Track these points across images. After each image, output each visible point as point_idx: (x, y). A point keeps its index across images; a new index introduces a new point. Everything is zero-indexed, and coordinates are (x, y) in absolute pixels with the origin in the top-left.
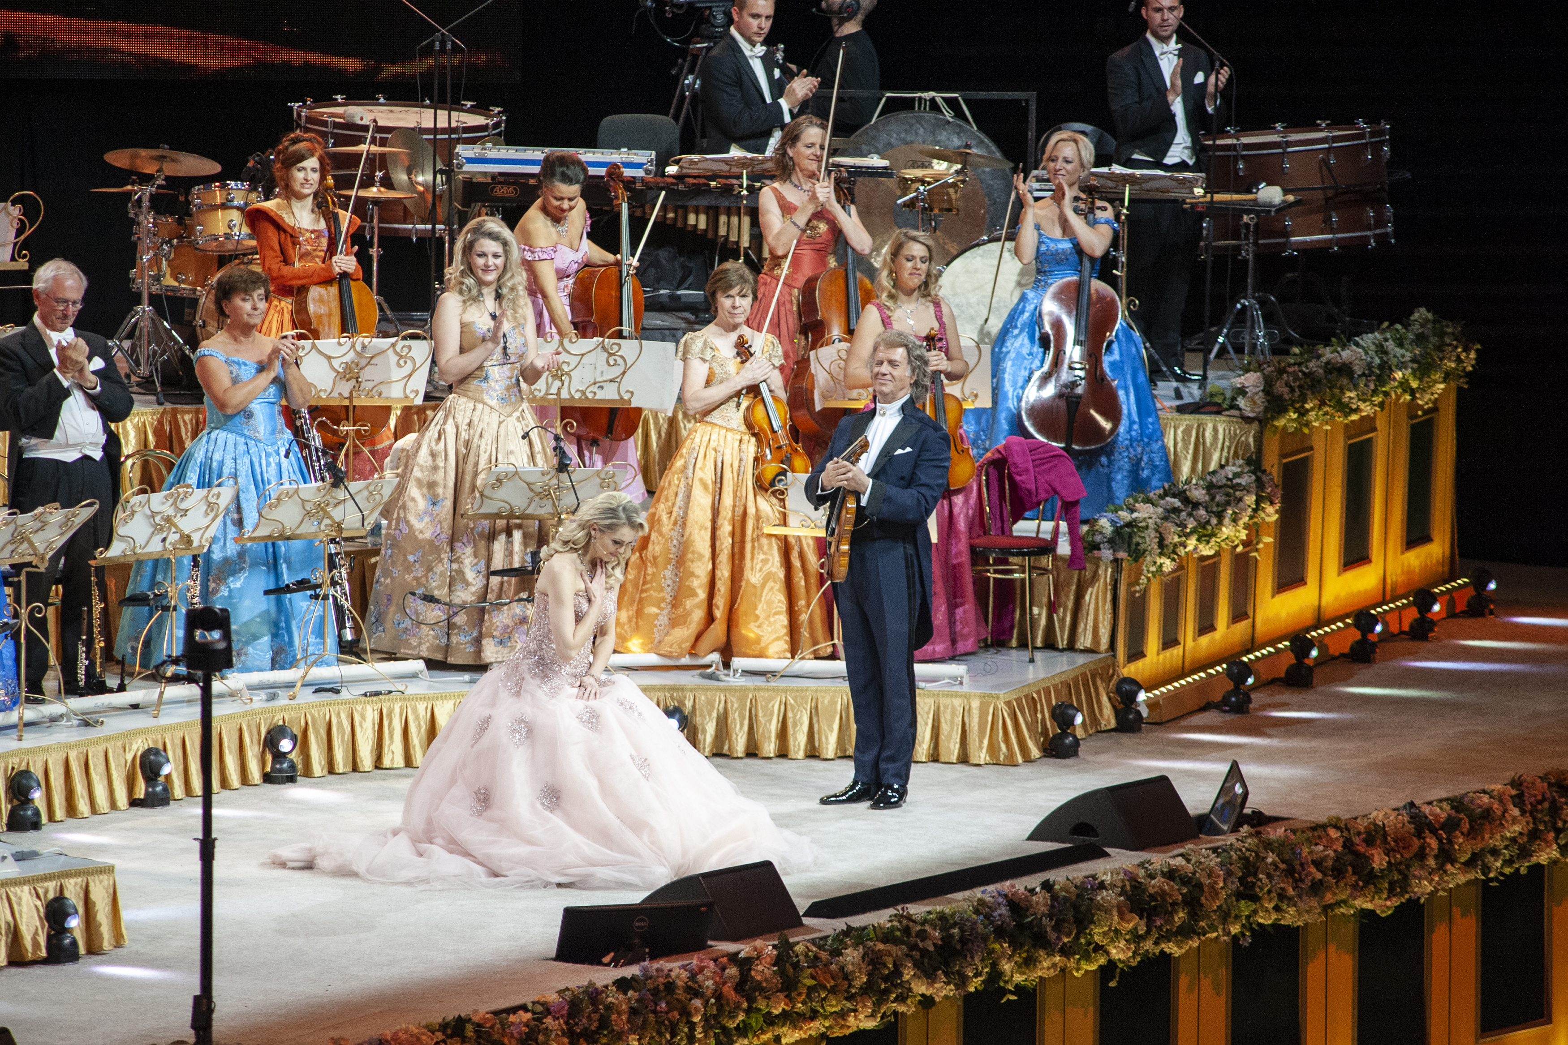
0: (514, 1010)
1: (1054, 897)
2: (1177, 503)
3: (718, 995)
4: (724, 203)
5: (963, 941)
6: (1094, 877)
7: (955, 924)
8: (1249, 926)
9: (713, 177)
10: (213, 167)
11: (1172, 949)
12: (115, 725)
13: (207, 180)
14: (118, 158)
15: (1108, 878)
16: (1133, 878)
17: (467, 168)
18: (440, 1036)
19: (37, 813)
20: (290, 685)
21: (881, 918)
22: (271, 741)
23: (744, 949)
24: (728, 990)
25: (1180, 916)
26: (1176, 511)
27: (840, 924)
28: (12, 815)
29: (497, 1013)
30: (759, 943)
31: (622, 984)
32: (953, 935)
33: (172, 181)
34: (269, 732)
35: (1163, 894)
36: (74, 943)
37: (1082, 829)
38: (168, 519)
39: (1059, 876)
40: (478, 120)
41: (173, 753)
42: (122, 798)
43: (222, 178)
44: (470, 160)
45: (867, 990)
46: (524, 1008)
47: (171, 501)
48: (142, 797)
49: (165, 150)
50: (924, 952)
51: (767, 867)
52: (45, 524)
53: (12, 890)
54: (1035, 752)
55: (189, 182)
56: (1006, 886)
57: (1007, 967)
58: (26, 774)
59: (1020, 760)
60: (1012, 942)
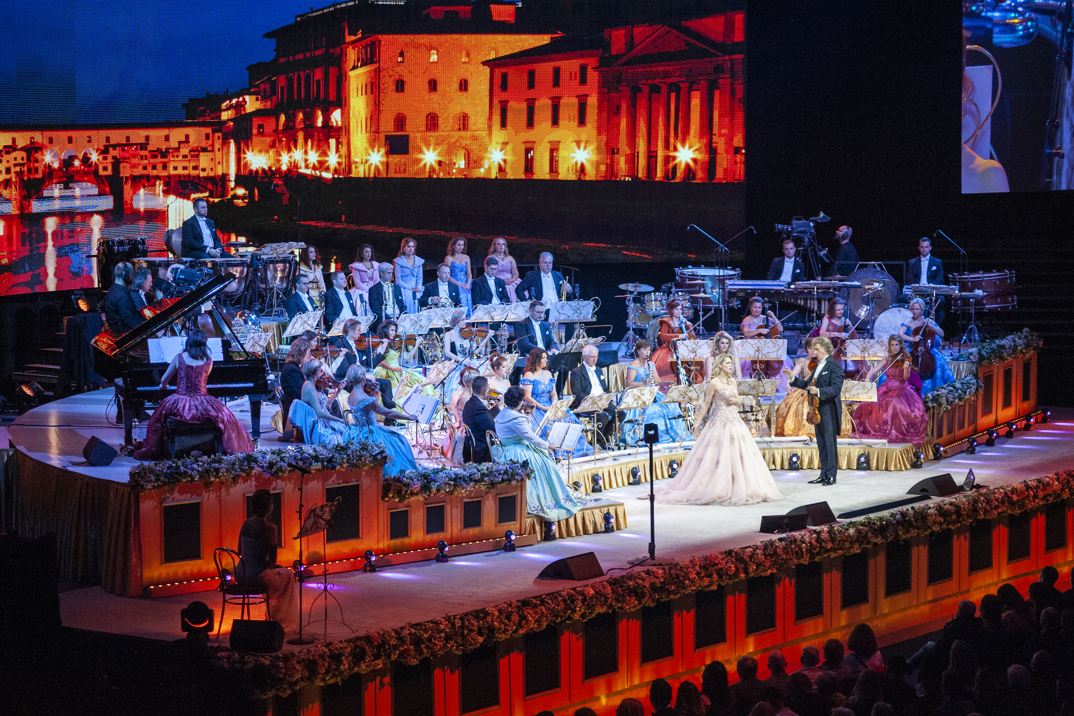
0: (747, 548)
1: (915, 512)
2: (952, 388)
3: (810, 543)
4: (809, 297)
5: (887, 525)
6: (927, 505)
7: (884, 520)
8: (976, 519)
9: (806, 289)
10: (651, 289)
11: (952, 527)
12: (623, 460)
13: (649, 293)
14: (622, 287)
15: (932, 506)
16: (940, 506)
17: (729, 287)
18: (724, 555)
19: (600, 487)
20: (676, 448)
21: (861, 519)
22: (671, 465)
23: (818, 528)
24: (813, 541)
25: (954, 517)
26: (952, 391)
27: (848, 520)
28: (593, 488)
29: (742, 549)
30: (823, 527)
31: (781, 540)
32: (883, 524)
33: (639, 293)
34: (670, 462)
35: (949, 510)
36: (613, 527)
37: (923, 490)
38: (639, 397)
39: (916, 505)
40: (733, 273)
41: (641, 469)
42: (626, 483)
43: (654, 292)
44: (730, 285)
45: (857, 541)
46: (750, 547)
48: (632, 482)
49: (637, 284)
50: (875, 529)
51: (825, 503)
53: (594, 510)
54: (909, 467)
55: (644, 294)
56: (900, 508)
57: (900, 533)
58: (597, 475)
59: (904, 469)
60: (902, 525)
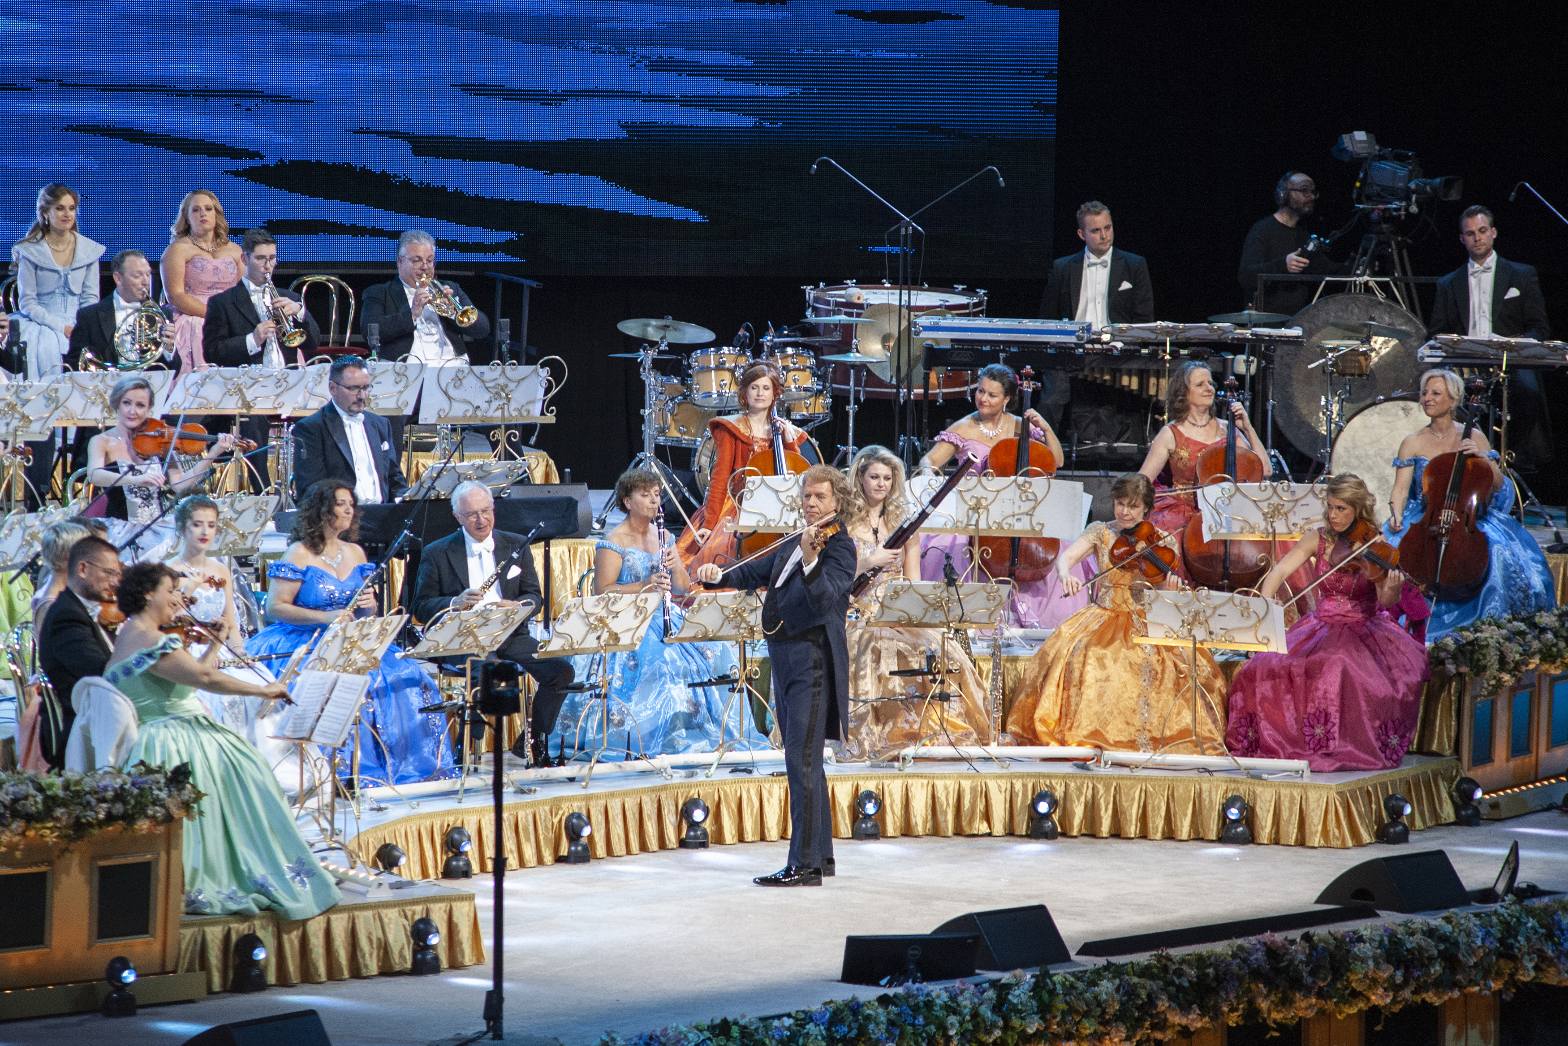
0: (779, 1017)
1: (1313, 947)
2: (1522, 626)
3: (975, 1015)
4: (1154, 367)
5: (1217, 978)
6: (1354, 932)
7: (1211, 965)
8: (1512, 981)
9: (1145, 345)
10: (708, 336)
11: (1431, 997)
12: (544, 794)
13: (704, 346)
14: (631, 327)
15: (1366, 933)
16: (1392, 935)
17: (924, 335)
18: (707, 1034)
19: (468, 864)
20: (708, 766)
21: (1143, 958)
22: (685, 813)
23: (1006, 977)
24: (986, 1011)
25: (1437, 969)
26: (1522, 633)
27: (1101, 961)
28: (447, 865)
29: (763, 1019)
30: (1019, 972)
31: (884, 1000)
32: (1208, 974)
33: (674, 348)
34: (685, 804)
35: (1420, 949)
36: (436, 958)
37: (1362, 894)
38: (601, 620)
39: (1321, 931)
41: (597, 817)
42: (548, 856)
43: (717, 344)
44: (926, 329)
45: (1121, 1017)
46: (789, 1016)
47: (603, 604)
48: (566, 854)
49: (669, 321)
50: (1180, 988)
51: (1042, 908)
52: (488, 620)
53: (384, 912)
54: (1366, 838)
55: (689, 349)
56: (1267, 936)
57: (1264, 1005)
58: (460, 830)
59: (1350, 843)
60: (1268, 983)
